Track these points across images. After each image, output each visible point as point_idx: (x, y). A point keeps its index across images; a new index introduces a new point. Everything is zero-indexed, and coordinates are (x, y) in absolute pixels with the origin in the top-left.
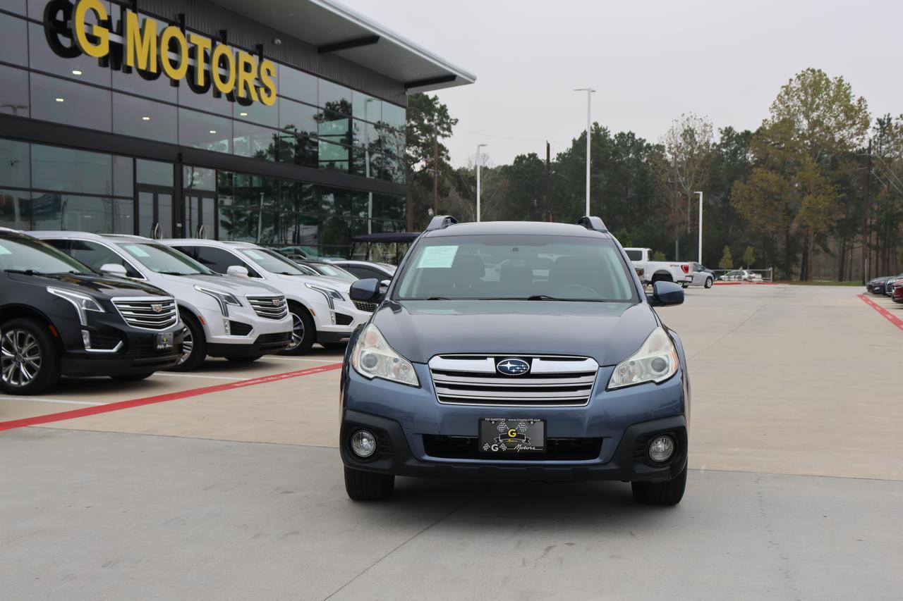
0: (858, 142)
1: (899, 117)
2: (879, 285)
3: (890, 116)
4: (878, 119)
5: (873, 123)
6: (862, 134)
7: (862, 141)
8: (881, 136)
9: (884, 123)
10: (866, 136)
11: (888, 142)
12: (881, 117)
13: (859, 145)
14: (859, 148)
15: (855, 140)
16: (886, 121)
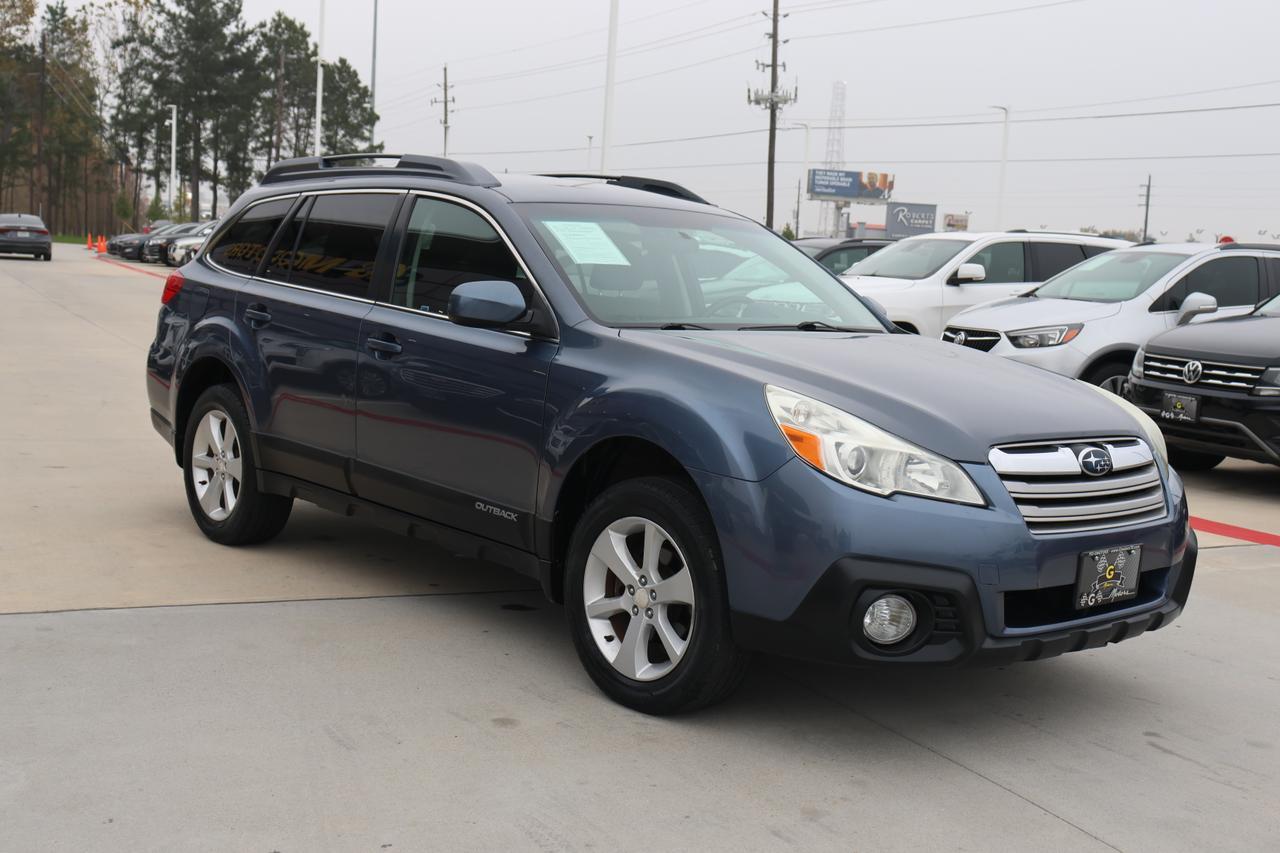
0: (19, 34)
1: (81, 8)
2: (130, 245)
3: (65, 5)
4: (48, 7)
5: (40, 11)
6: (26, 24)
7: (24, 33)
8: (52, 31)
9: (57, 13)
10: (31, 27)
11: (62, 41)
12: (53, 4)
13: (20, 39)
14: (21, 43)
15: (13, 30)
16: (59, 11)
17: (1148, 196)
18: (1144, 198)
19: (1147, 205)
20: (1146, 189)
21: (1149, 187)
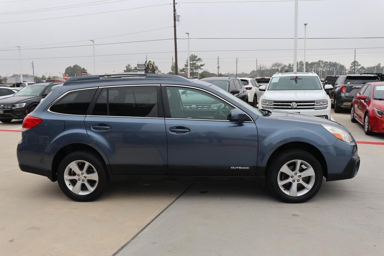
17: (33, 66)
18: (32, 66)
19: (33, 68)
20: (32, 64)
21: (33, 64)
